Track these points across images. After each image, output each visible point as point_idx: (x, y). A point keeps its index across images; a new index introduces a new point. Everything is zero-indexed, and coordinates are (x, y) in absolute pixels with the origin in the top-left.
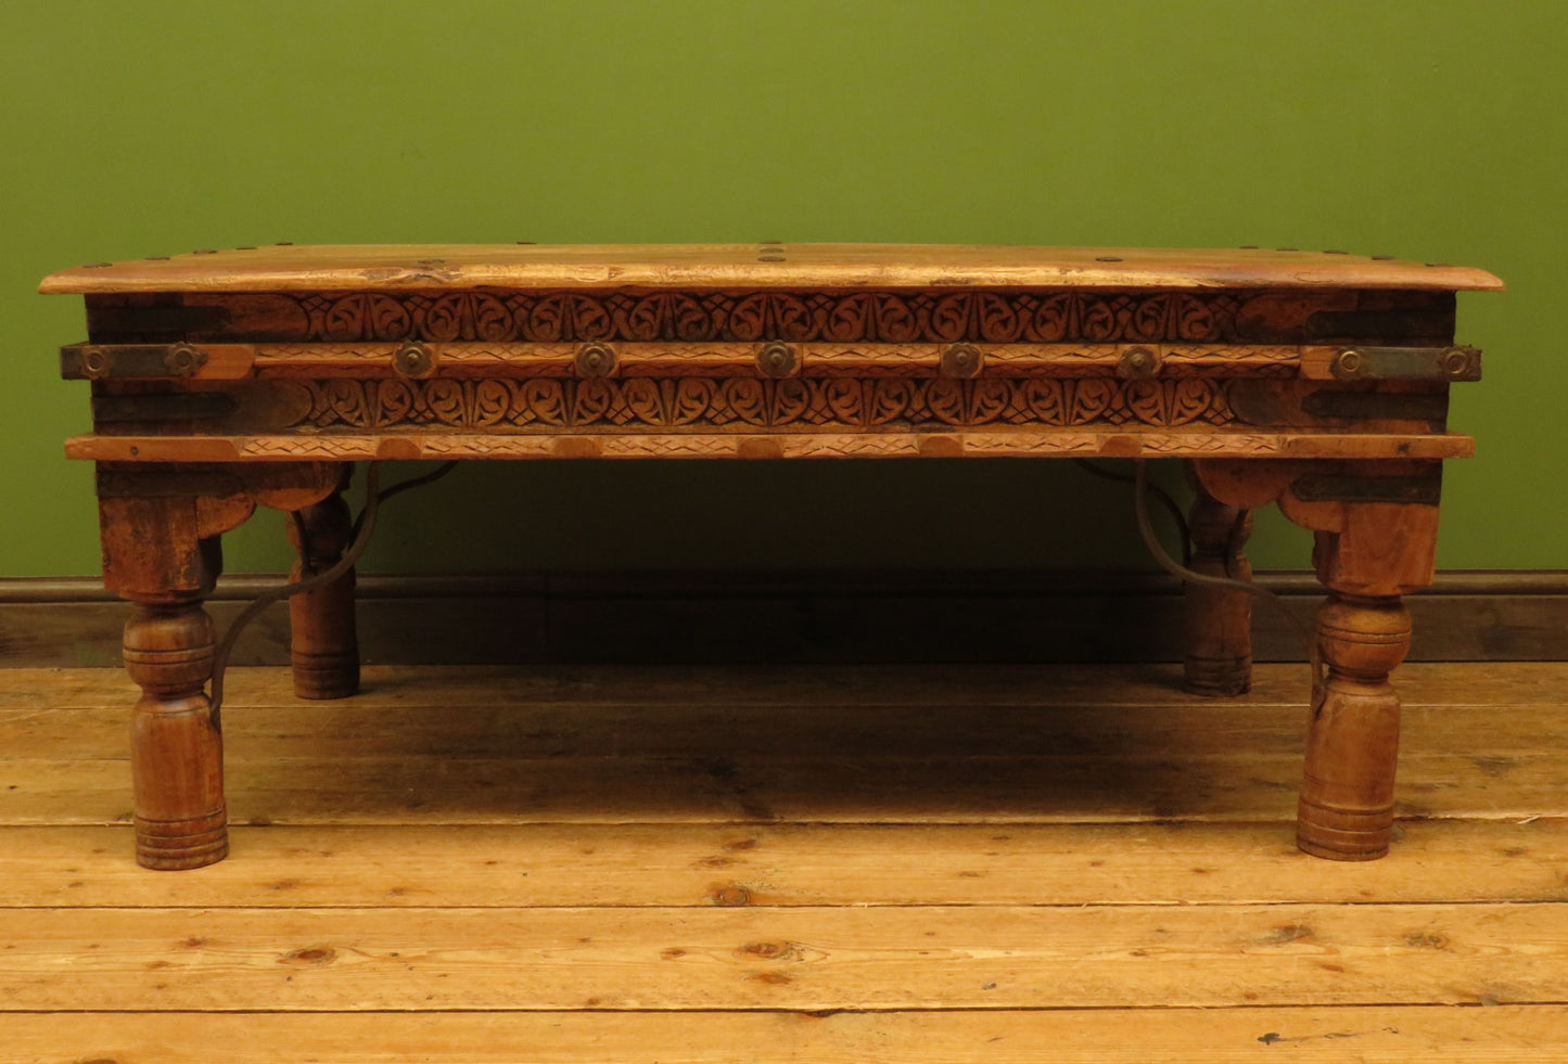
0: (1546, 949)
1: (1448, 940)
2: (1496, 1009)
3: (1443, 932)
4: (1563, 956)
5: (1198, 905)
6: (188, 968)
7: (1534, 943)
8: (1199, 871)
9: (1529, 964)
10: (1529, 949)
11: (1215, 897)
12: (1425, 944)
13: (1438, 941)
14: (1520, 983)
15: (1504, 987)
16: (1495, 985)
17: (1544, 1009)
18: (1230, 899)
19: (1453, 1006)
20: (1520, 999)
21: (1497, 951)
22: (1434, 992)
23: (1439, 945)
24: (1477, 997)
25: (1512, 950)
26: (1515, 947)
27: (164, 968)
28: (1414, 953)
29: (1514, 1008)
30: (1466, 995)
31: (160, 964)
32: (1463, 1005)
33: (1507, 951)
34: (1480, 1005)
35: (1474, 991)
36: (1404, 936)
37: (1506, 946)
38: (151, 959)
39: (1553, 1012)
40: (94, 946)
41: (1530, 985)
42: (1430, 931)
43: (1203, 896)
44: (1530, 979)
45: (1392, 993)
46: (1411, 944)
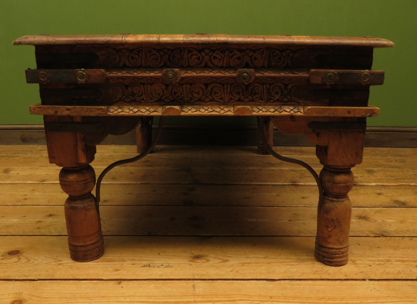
0: (394, 221)
1: (368, 218)
2: (384, 238)
3: (367, 216)
4: (398, 223)
5: (304, 207)
6: (47, 222)
7: (390, 219)
8: (303, 198)
9: (390, 225)
10: (389, 221)
11: (308, 205)
12: (363, 219)
13: (366, 218)
14: (389, 230)
15: (385, 232)
16: (383, 231)
17: (397, 238)
18: (312, 205)
19: (373, 237)
20: (390, 235)
21: (382, 221)
22: (367, 233)
23: (366, 219)
24: (379, 234)
25: (385, 221)
26: (385, 220)
27: (40, 223)
28: (360, 221)
29: (389, 238)
30: (375, 234)
31: (40, 222)
32: (375, 237)
33: (384, 221)
34: (380, 237)
35: (378, 233)
36: (357, 216)
37: (383, 220)
38: (38, 220)
39: (399, 239)
40: (24, 216)
41: (391, 231)
42: (363, 215)
43: (305, 204)
44: (391, 229)
45: (356, 233)
46: (359, 219)
